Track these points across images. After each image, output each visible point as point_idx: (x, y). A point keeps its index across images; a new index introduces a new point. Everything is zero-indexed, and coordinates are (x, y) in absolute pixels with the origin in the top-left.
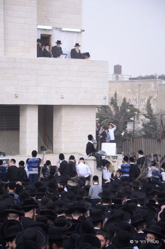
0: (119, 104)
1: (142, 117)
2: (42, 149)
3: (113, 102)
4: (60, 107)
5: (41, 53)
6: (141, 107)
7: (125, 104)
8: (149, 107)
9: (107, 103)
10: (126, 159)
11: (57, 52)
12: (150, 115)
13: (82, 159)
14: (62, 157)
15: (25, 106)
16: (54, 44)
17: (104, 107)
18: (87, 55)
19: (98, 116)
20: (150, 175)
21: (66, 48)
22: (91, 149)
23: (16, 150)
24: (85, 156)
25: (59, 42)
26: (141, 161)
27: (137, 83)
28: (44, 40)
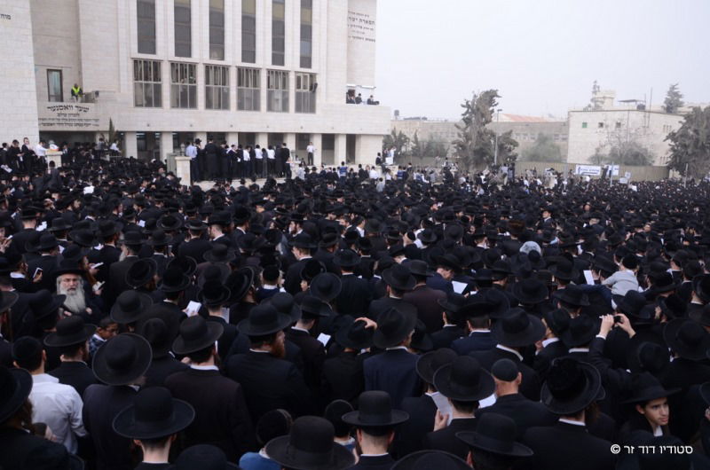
0: (397, 134)
1: (411, 143)
2: (348, 161)
3: (394, 133)
4: (360, 135)
5: (349, 101)
6: (411, 136)
7: (401, 135)
8: (416, 137)
9: (390, 133)
10: (400, 167)
11: (359, 101)
12: (416, 141)
13: (373, 168)
14: (360, 166)
15: (338, 135)
16: (357, 95)
17: (388, 136)
18: (378, 103)
19: (384, 141)
20: (415, 178)
21: (365, 98)
22: (378, 162)
23: (333, 163)
24: (376, 166)
25: (360, 95)
26: (409, 169)
27: (408, 121)
28: (351, 93)
